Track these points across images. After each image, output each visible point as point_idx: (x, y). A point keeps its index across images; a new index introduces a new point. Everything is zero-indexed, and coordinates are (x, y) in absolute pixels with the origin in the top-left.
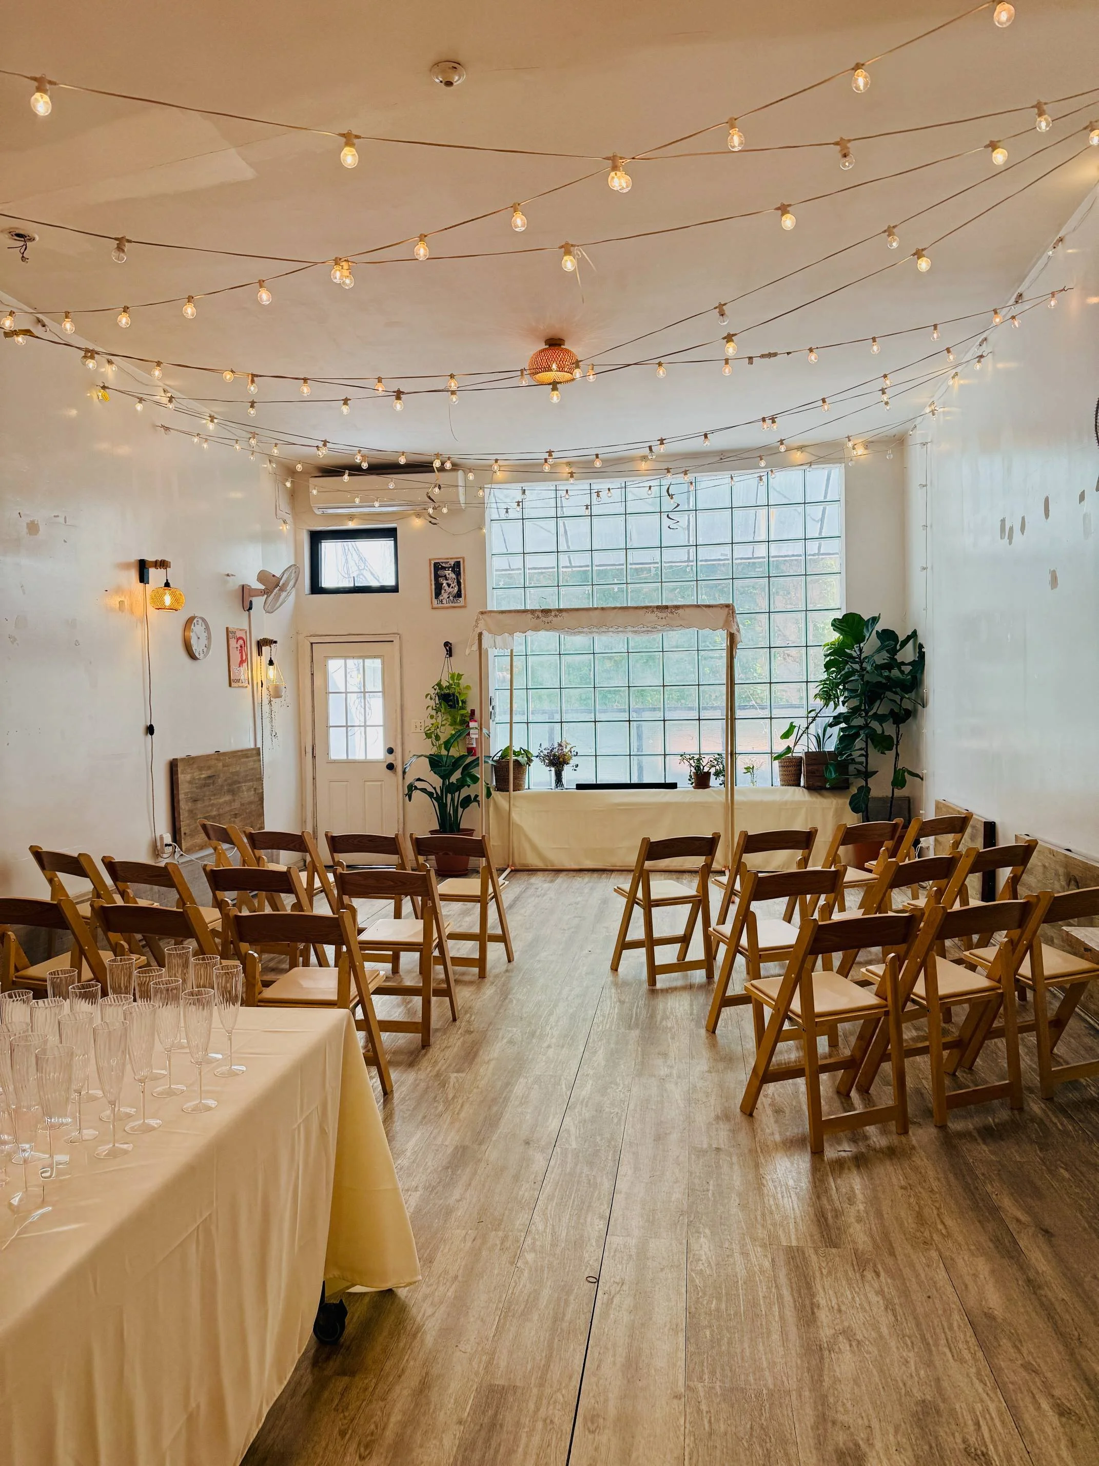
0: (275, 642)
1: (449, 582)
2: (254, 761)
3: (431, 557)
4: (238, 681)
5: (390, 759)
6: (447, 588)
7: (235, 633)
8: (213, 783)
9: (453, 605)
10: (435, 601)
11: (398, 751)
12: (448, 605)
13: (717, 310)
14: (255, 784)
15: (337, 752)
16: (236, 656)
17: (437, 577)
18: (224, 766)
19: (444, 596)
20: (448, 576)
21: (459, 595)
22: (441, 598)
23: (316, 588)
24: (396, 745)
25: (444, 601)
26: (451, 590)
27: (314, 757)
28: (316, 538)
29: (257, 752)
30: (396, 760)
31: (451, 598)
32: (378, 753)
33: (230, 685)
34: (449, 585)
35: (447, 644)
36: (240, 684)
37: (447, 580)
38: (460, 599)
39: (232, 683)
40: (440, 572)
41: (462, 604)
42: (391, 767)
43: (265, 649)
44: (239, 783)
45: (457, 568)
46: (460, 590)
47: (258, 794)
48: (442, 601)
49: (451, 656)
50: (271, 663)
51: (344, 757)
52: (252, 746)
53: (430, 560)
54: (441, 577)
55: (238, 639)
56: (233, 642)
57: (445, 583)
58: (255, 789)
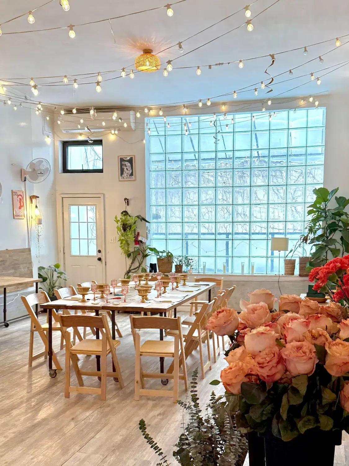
0: (38, 197)
1: (128, 168)
2: (27, 254)
3: (119, 155)
4: (18, 216)
5: (100, 255)
6: (126, 170)
7: (16, 192)
8: (4, 264)
9: (129, 179)
10: (120, 177)
11: (103, 251)
12: (127, 179)
13: (178, 45)
14: (28, 265)
15: (75, 251)
16: (17, 204)
17: (122, 165)
18: (10, 256)
19: (125, 175)
20: (126, 165)
21: (132, 174)
22: (123, 176)
23: (65, 170)
24: (102, 249)
25: (125, 178)
26: (128, 172)
27: (64, 253)
28: (65, 145)
29: (29, 250)
30: (102, 256)
31: (128, 176)
32: (93, 252)
33: (14, 218)
34: (127, 169)
35: (125, 199)
36: (20, 218)
37: (126, 166)
38: (132, 176)
39: (15, 217)
40: (123, 163)
41: (134, 179)
42: (100, 259)
43: (34, 200)
44: (19, 264)
45: (131, 161)
46: (132, 173)
47: (30, 270)
48: (124, 178)
49: (128, 205)
50: (36, 207)
51: (78, 254)
52: (27, 247)
53: (118, 157)
54: (123, 165)
55: (18, 196)
56: (15, 197)
57: (125, 168)
58: (28, 268)
